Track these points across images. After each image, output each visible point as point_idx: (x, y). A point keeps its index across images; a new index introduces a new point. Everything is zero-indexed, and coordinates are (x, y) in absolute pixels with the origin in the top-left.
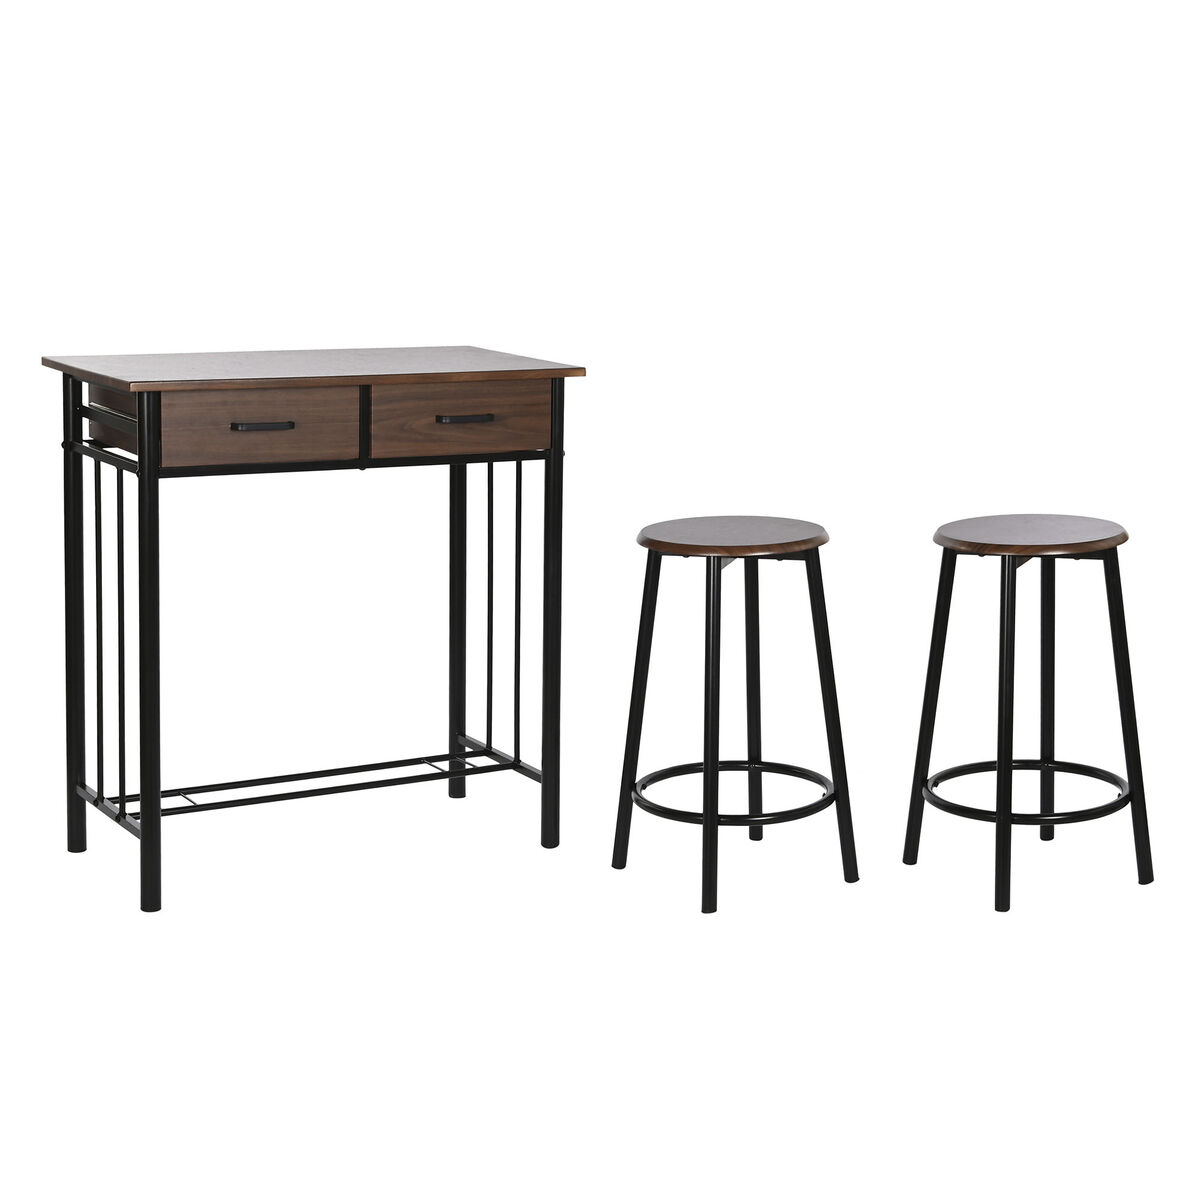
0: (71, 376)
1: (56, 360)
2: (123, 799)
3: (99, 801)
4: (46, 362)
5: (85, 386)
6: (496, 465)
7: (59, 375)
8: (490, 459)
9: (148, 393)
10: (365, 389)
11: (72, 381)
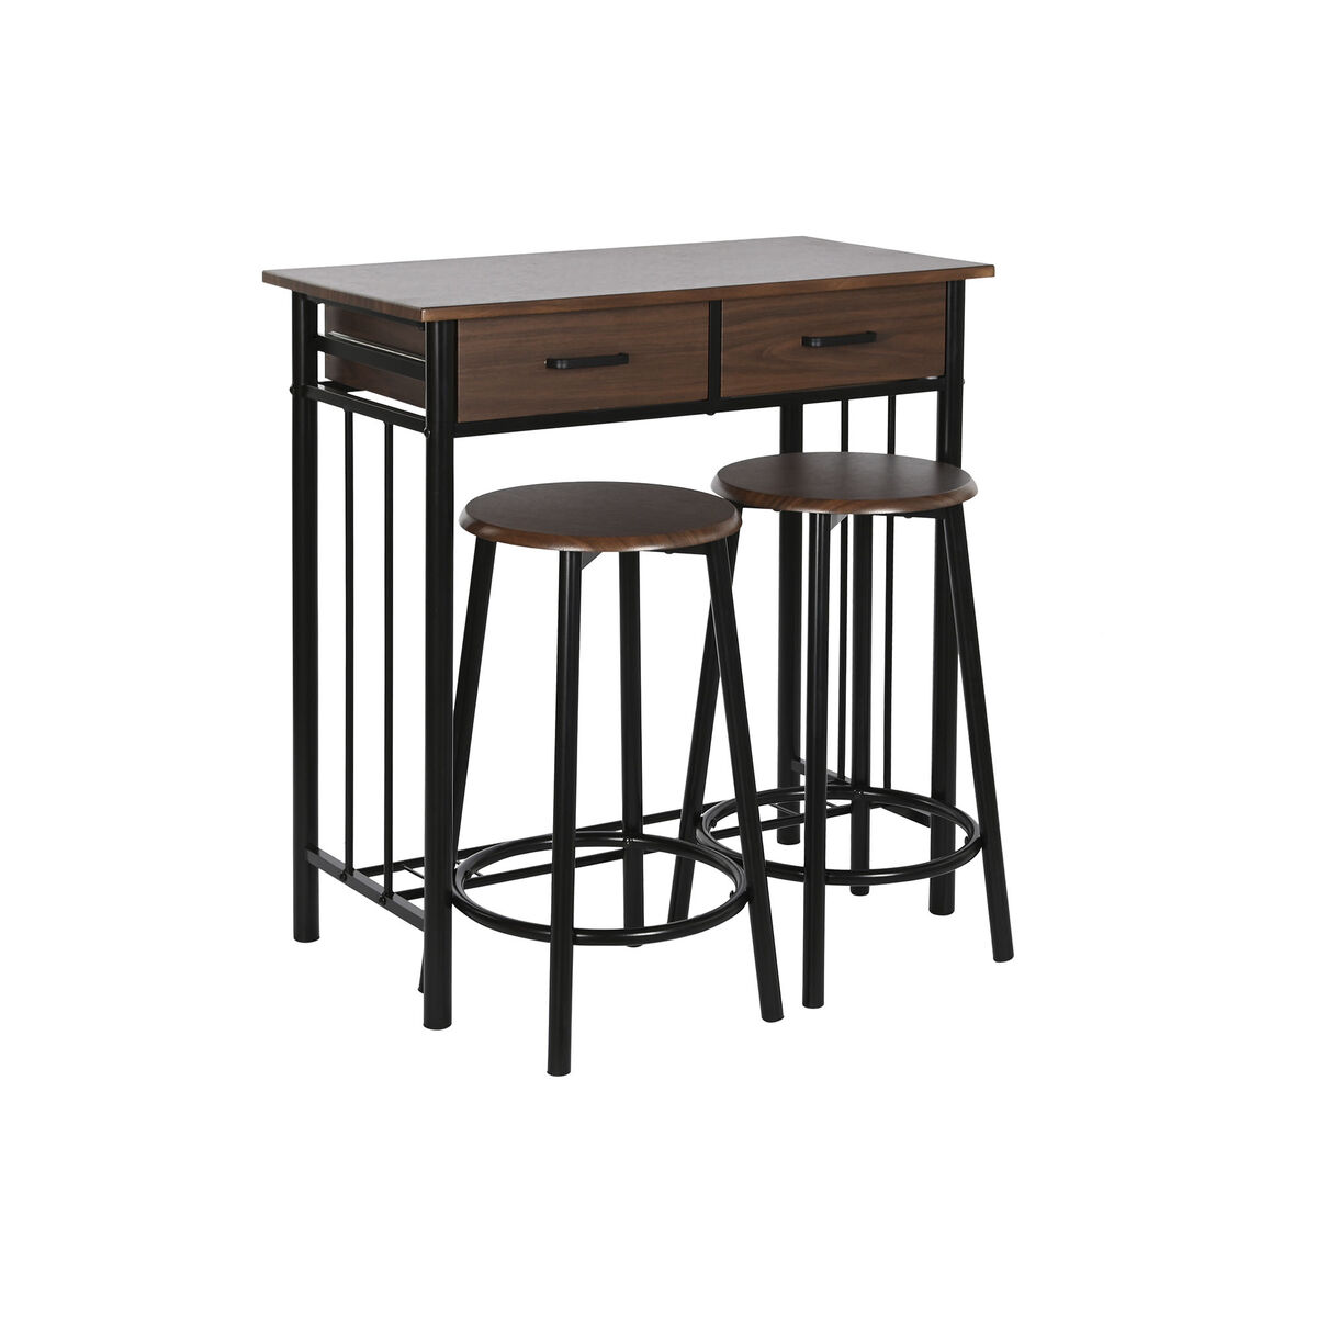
0: (304, 296)
1: (279, 274)
2: (389, 867)
3: (346, 874)
4: (269, 278)
5: (321, 308)
6: (853, 403)
7: (287, 294)
8: (844, 394)
9: (440, 323)
10: (714, 305)
11: (304, 303)
